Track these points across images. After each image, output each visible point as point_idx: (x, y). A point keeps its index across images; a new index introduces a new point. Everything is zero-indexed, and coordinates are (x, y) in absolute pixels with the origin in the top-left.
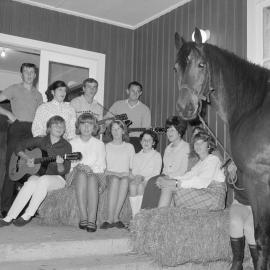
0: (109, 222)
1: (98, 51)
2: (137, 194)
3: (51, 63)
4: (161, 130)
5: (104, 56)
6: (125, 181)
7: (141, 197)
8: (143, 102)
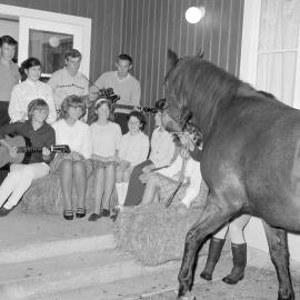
1: (84, 15)
2: (123, 180)
3: (31, 31)
4: (149, 110)
5: (90, 20)
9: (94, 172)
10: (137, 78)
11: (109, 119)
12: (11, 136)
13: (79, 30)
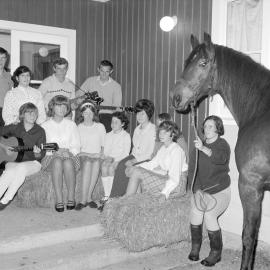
0: (83, 203)
1: (69, 27)
2: (108, 174)
3: (22, 43)
4: (130, 109)
5: (74, 32)
6: (97, 164)
7: (112, 178)
8: (114, 79)
9: (81, 168)
10: (119, 82)
11: (94, 120)
12: (6, 137)
13: (65, 40)
